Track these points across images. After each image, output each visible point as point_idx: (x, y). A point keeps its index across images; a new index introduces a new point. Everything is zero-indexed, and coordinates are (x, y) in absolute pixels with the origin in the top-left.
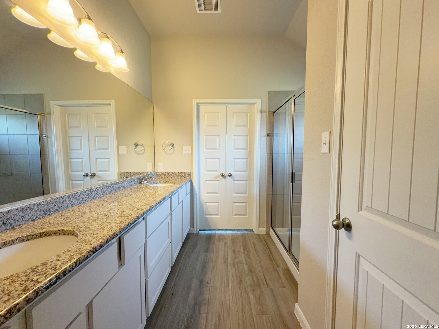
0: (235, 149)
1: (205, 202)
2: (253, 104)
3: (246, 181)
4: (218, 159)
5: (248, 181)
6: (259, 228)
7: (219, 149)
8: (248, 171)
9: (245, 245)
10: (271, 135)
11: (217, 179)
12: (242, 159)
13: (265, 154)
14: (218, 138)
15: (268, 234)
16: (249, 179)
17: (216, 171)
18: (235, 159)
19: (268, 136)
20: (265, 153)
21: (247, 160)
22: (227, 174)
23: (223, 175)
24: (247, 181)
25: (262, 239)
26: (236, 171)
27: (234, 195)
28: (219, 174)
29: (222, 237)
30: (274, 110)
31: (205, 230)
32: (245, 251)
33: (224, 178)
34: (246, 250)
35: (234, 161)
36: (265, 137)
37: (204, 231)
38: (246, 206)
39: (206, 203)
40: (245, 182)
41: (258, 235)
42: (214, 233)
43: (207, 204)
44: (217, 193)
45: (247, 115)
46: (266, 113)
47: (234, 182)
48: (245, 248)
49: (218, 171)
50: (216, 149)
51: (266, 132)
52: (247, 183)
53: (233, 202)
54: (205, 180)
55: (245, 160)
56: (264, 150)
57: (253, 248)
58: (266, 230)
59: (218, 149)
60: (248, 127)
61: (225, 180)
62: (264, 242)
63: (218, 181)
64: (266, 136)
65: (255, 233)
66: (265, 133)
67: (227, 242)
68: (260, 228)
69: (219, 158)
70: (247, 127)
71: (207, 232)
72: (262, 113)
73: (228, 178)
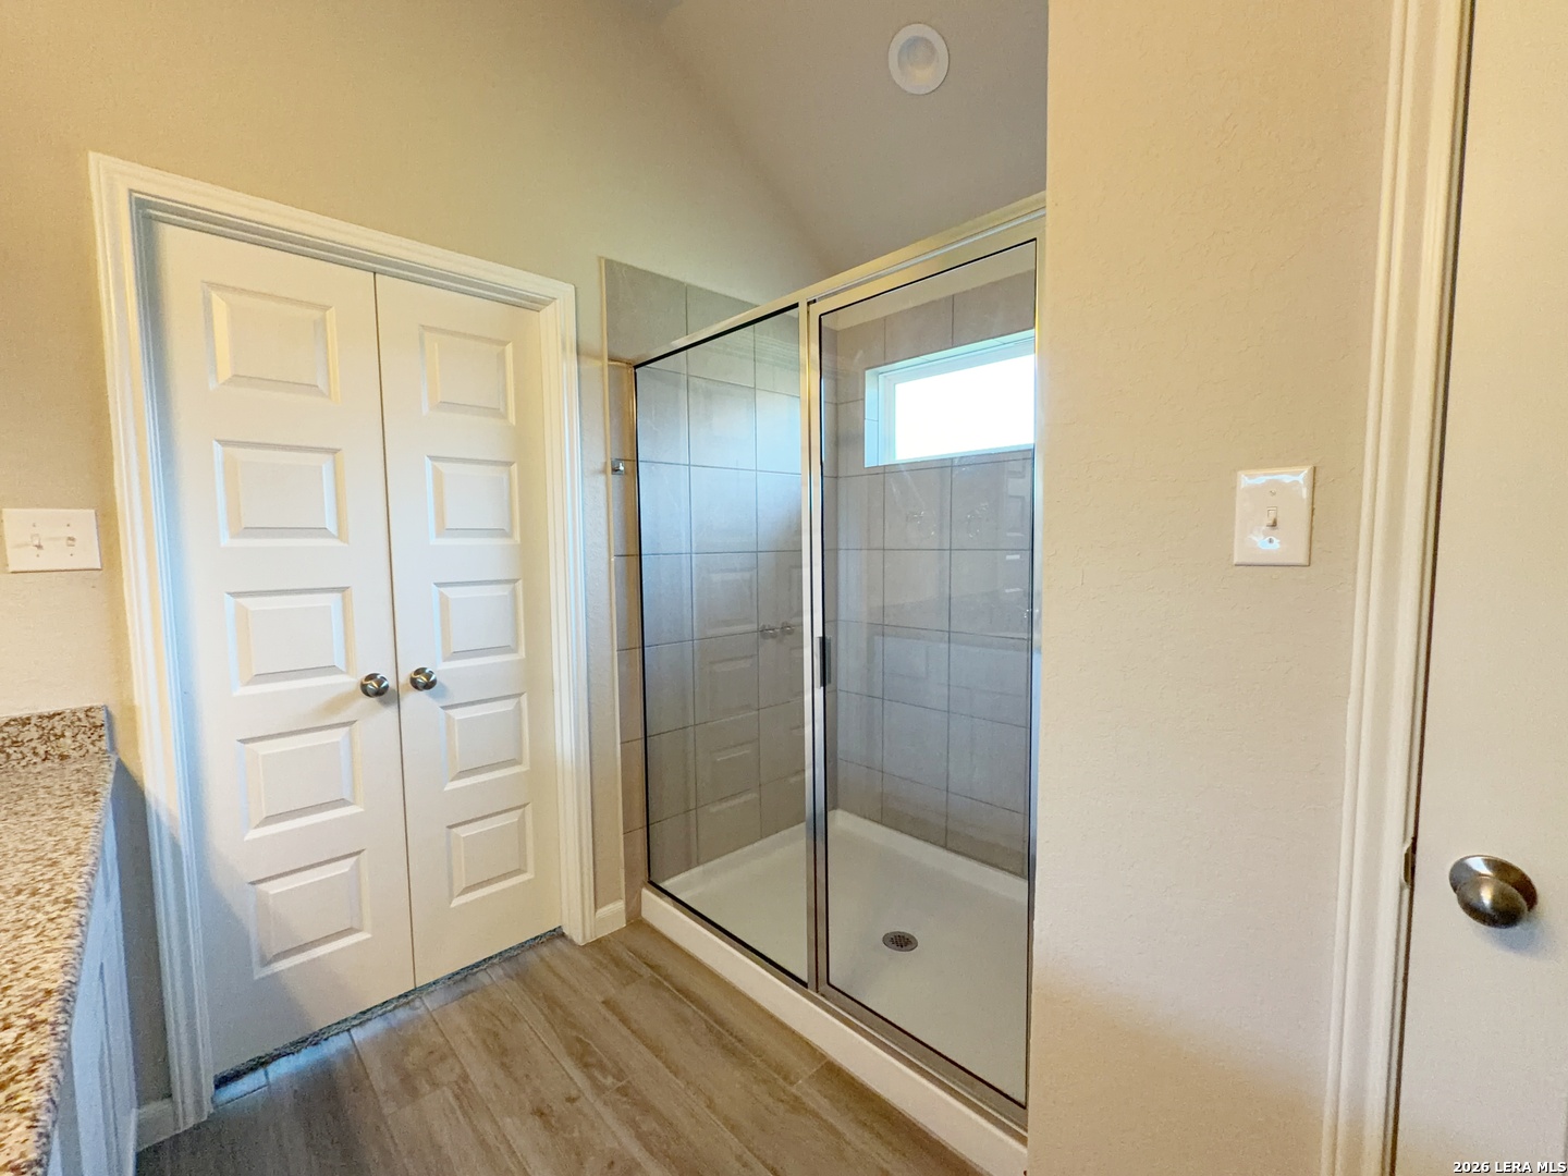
0: (443, 530)
1: (253, 883)
2: (534, 304)
3: (516, 700)
4: (337, 596)
5: (524, 698)
6: (596, 908)
7: (341, 534)
8: (522, 649)
9: (579, 1040)
10: (627, 467)
11: (336, 720)
12: (493, 586)
13: (606, 560)
14: (325, 463)
15: (636, 921)
16: (531, 684)
17: (331, 669)
18: (446, 590)
19: (615, 470)
20: (606, 555)
21: (514, 594)
22: (404, 678)
23: (376, 689)
24: (519, 695)
25: (627, 956)
26: (457, 655)
27: (451, 786)
28: (351, 681)
29: (416, 1054)
30: (635, 355)
31: (261, 1063)
32: (600, 1077)
33: (386, 703)
34: (602, 1068)
35: (443, 597)
36: (602, 478)
37: (253, 1069)
38: (521, 823)
39: (263, 887)
40: (507, 706)
41: (599, 944)
42: (344, 1053)
43: (273, 888)
44: (341, 803)
45: (501, 357)
46: (598, 364)
47: (449, 718)
48: (584, 1056)
49: (341, 665)
50: (321, 531)
51: (602, 454)
52: (519, 707)
53: (450, 827)
54: (243, 741)
55: (502, 591)
56: (602, 540)
57: (625, 1031)
58: (627, 908)
59: (335, 533)
60: (512, 419)
61: (389, 713)
62: (646, 972)
63: (346, 729)
64: (604, 471)
65: (579, 940)
66: (599, 458)
67: (465, 1078)
68: (599, 911)
69: (342, 590)
70: (504, 416)
71: (281, 1069)
72: (583, 358)
73: (414, 700)
